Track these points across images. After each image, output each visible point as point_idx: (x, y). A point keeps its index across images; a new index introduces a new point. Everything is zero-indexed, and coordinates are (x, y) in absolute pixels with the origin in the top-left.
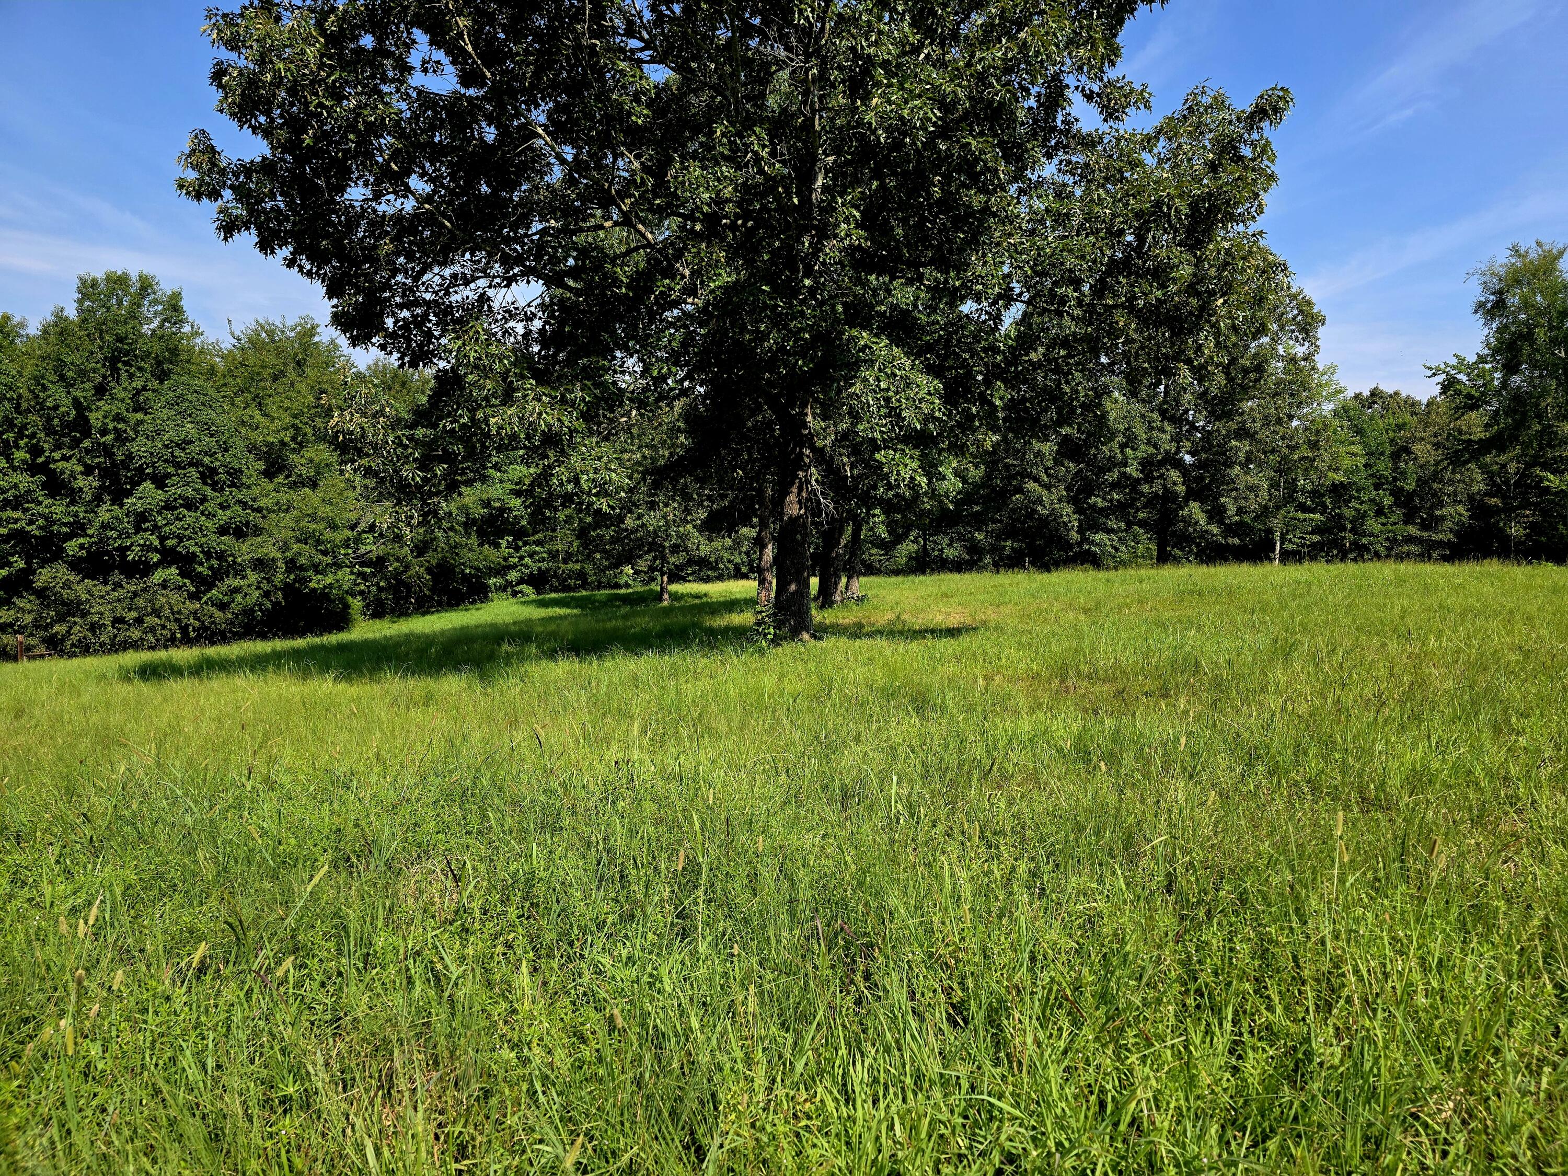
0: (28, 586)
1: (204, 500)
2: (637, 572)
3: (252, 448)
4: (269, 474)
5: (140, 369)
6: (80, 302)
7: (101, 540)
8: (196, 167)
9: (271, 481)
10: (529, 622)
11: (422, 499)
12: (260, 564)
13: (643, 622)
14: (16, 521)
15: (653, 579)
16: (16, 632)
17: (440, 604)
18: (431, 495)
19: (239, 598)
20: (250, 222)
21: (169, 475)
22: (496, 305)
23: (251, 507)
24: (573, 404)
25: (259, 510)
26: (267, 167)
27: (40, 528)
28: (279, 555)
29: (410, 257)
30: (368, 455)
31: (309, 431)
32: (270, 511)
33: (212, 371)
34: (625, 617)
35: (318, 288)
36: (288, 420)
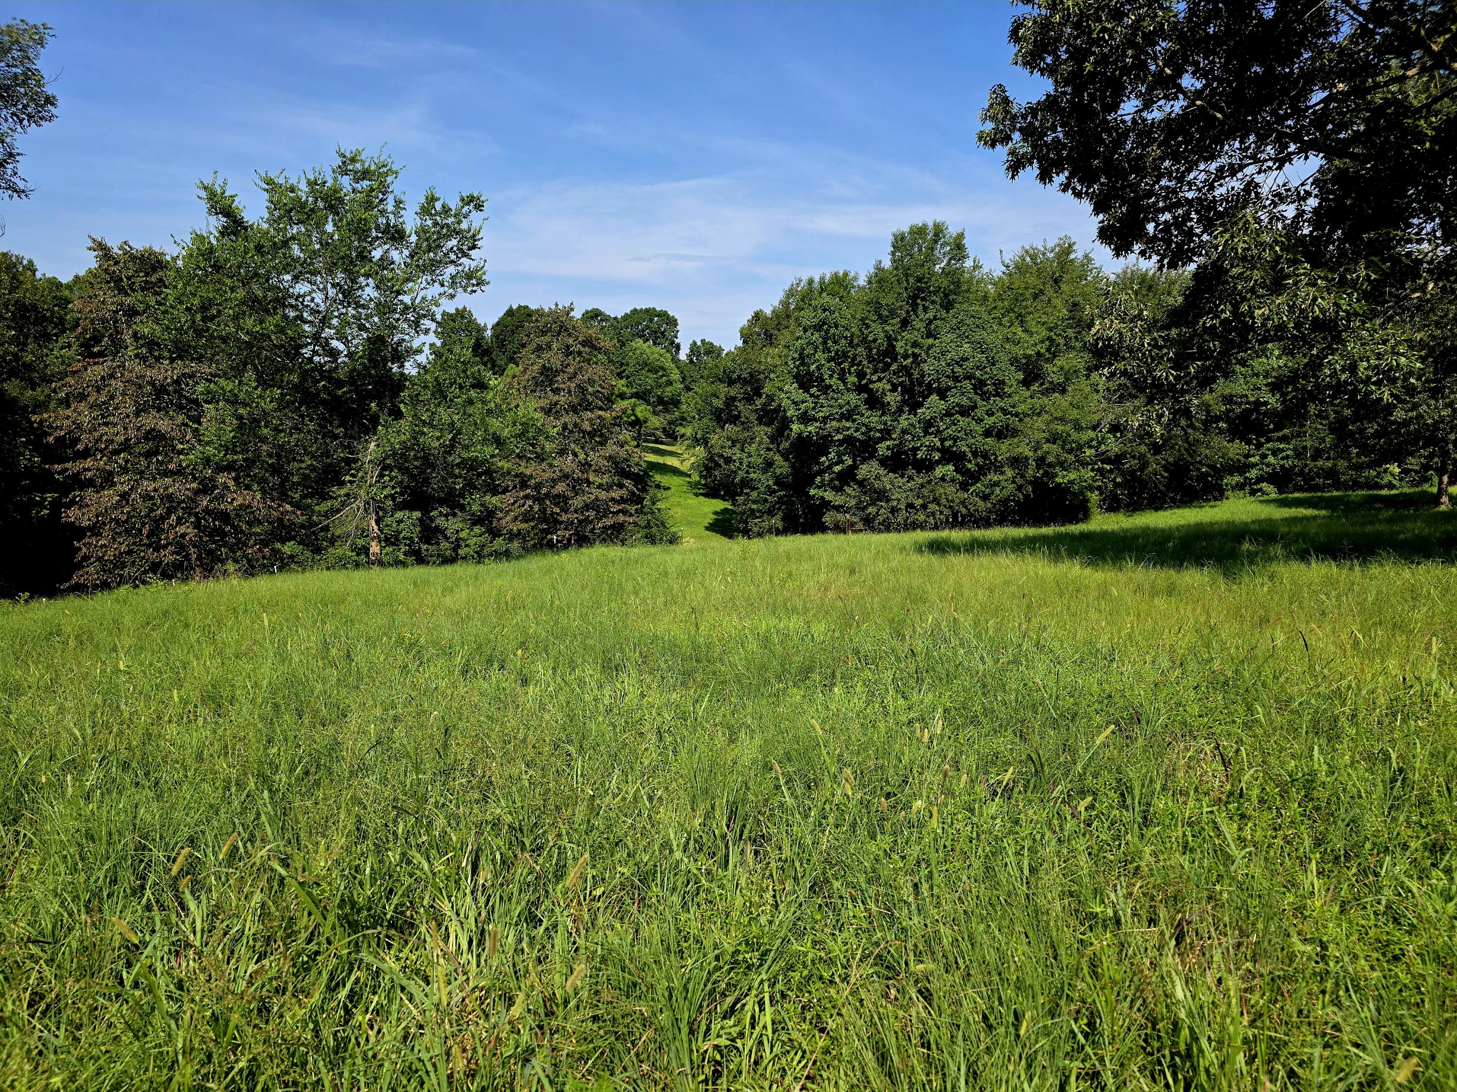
0: (854, 479)
1: (975, 407)
2: (1405, 471)
3: (1014, 361)
4: (1026, 383)
5: (933, 302)
6: (893, 253)
7: (901, 443)
8: (993, 118)
9: (1028, 388)
10: (1270, 521)
11: (1173, 397)
12: (1016, 462)
13: (1416, 528)
14: (848, 429)
15: (1427, 480)
16: (846, 512)
17: (1173, 500)
18: (1183, 392)
19: (997, 490)
20: (1033, 157)
21: (949, 388)
22: (1264, 191)
23: (1010, 413)
24: (1354, 284)
25: (1016, 415)
26: (1050, 104)
27: (863, 434)
28: (1031, 454)
29: (1176, 159)
30: (1124, 359)
31: (1062, 341)
32: (1026, 415)
33: (985, 298)
34: (1390, 521)
35: (1086, 206)
36: (1044, 333)
